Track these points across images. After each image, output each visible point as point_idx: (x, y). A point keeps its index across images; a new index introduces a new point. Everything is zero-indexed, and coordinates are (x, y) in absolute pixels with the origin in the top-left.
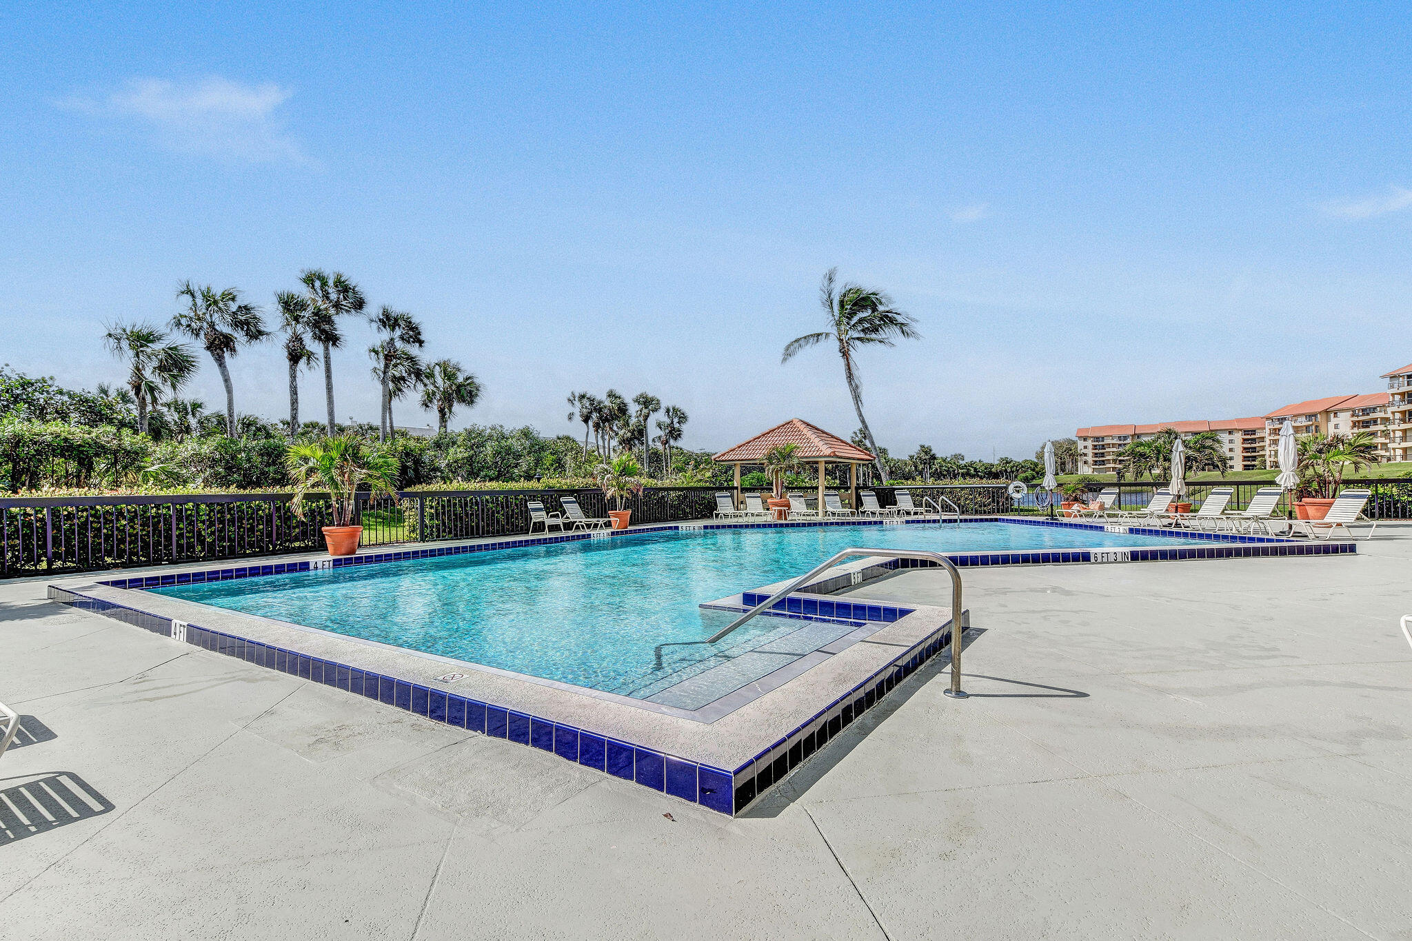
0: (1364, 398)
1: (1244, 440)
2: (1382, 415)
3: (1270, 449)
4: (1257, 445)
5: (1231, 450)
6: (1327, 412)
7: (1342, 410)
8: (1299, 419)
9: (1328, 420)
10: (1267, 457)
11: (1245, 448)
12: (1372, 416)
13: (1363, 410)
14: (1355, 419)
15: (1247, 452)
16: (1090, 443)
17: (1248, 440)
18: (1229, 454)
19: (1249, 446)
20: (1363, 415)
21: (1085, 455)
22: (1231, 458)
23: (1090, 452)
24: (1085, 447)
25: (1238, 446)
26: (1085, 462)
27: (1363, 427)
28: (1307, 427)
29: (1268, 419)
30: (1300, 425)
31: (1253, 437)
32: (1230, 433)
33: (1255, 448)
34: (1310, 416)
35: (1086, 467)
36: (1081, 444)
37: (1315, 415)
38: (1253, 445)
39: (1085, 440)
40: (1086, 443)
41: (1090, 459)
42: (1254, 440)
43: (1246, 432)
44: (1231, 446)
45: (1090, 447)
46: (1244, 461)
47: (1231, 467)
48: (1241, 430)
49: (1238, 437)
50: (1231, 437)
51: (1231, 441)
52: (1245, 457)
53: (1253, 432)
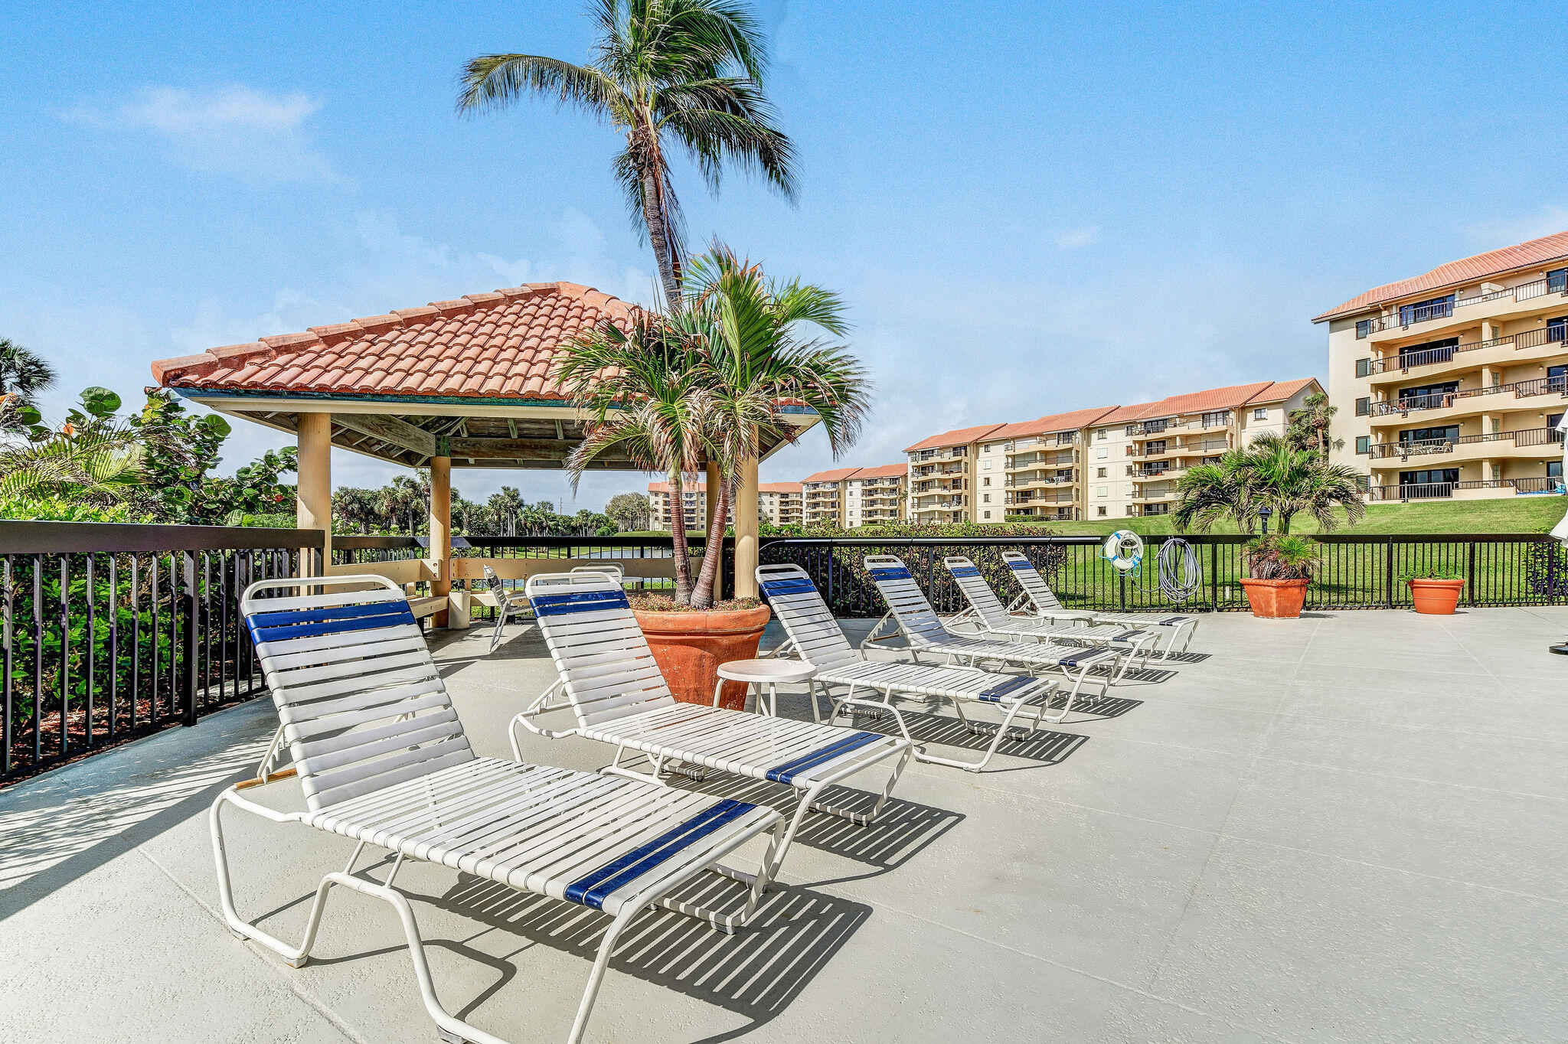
0: (868, 471)
1: (781, 502)
2: (881, 486)
3: (807, 511)
4: (790, 507)
5: (771, 511)
6: (845, 481)
7: (856, 480)
8: (827, 486)
9: (846, 488)
10: (804, 518)
11: (781, 510)
12: (875, 486)
13: (869, 481)
14: (865, 488)
15: (783, 513)
16: (661, 499)
17: (784, 502)
18: (770, 515)
19: (784, 508)
20: (869, 485)
21: (656, 510)
22: (771, 519)
23: (661, 507)
24: (657, 503)
25: (777, 507)
26: (656, 519)
27: (869, 495)
28: (833, 492)
29: (804, 484)
30: (827, 490)
31: (787, 500)
32: (771, 496)
33: (788, 510)
34: (835, 484)
35: (656, 523)
36: (653, 499)
37: (838, 483)
38: (787, 508)
39: (656, 495)
40: (656, 499)
41: (661, 515)
42: (788, 503)
43: (784, 494)
44: (771, 507)
45: (661, 503)
48: (779, 493)
49: (777, 499)
50: (772, 499)
51: (771, 503)
52: (781, 518)
53: (788, 495)
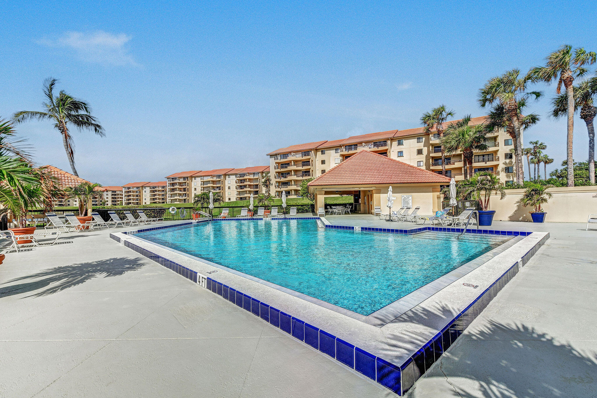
0: (153, 183)
1: (112, 194)
2: (158, 189)
3: (125, 198)
5: (107, 198)
6: (142, 187)
7: (147, 187)
8: (134, 188)
9: (143, 190)
10: (123, 201)
11: (112, 198)
12: (156, 189)
14: (151, 190)
15: (113, 199)
17: (114, 194)
18: (106, 200)
19: (114, 197)
20: (153, 188)
22: (107, 201)
25: (110, 196)
27: (153, 192)
28: (137, 191)
29: (123, 187)
30: (134, 190)
31: (115, 193)
32: (107, 192)
33: (116, 198)
34: (138, 188)
37: (139, 187)
42: (115, 195)
43: (113, 191)
44: (107, 196)
46: (112, 202)
47: (107, 204)
48: (111, 191)
49: (110, 193)
51: (107, 195)
52: (112, 201)
53: (115, 192)
